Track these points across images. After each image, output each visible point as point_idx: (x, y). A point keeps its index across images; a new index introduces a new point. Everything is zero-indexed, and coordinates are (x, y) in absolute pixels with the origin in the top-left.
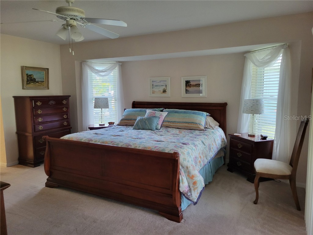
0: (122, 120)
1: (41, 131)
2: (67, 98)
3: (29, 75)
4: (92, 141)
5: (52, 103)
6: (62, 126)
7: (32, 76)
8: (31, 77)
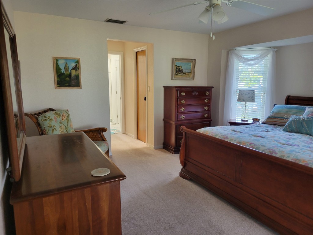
0: (269, 117)
1: (183, 120)
2: (209, 89)
3: (179, 67)
4: (227, 138)
5: (195, 94)
6: (203, 117)
7: (180, 67)
8: (180, 69)
